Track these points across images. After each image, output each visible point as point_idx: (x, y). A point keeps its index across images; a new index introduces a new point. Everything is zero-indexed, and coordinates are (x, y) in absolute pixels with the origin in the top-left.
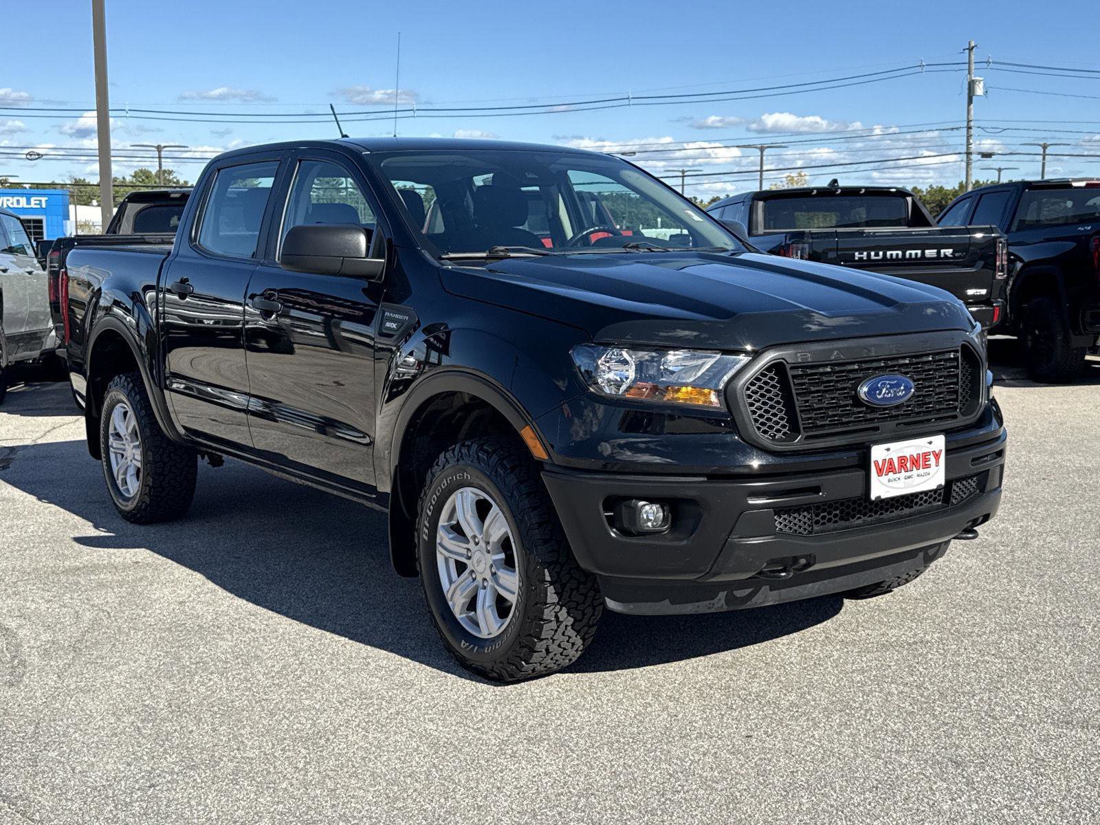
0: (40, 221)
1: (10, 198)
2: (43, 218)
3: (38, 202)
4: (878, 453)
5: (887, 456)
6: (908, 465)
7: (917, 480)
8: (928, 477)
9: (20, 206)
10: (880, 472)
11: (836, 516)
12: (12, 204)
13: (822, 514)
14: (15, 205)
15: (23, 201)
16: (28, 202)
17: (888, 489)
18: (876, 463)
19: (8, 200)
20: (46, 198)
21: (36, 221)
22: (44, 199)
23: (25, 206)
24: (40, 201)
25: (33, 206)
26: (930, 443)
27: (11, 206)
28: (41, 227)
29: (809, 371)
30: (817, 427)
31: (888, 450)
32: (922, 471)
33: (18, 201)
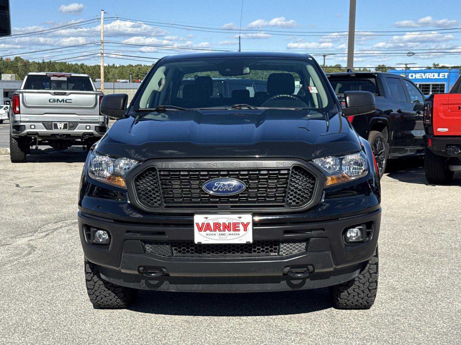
0: (444, 85)
1: (430, 74)
2: (445, 83)
3: (443, 76)
4: (199, 219)
5: (206, 221)
6: (221, 228)
7: (230, 237)
8: (238, 236)
9: (434, 78)
10: (200, 229)
11: (192, 250)
12: (431, 76)
13: (182, 248)
14: (432, 77)
15: (436, 75)
16: (439, 76)
17: (207, 239)
18: (198, 224)
19: (429, 75)
20: (448, 74)
21: (441, 85)
22: (446, 74)
23: (437, 77)
24: (445, 75)
25: (441, 77)
26: (240, 218)
27: (430, 78)
28: (444, 88)
29: (171, 173)
30: (175, 202)
31: (206, 218)
32: (232, 232)
33: (434, 75)
